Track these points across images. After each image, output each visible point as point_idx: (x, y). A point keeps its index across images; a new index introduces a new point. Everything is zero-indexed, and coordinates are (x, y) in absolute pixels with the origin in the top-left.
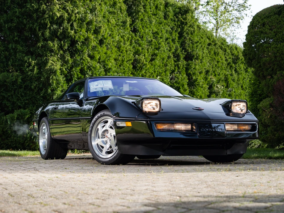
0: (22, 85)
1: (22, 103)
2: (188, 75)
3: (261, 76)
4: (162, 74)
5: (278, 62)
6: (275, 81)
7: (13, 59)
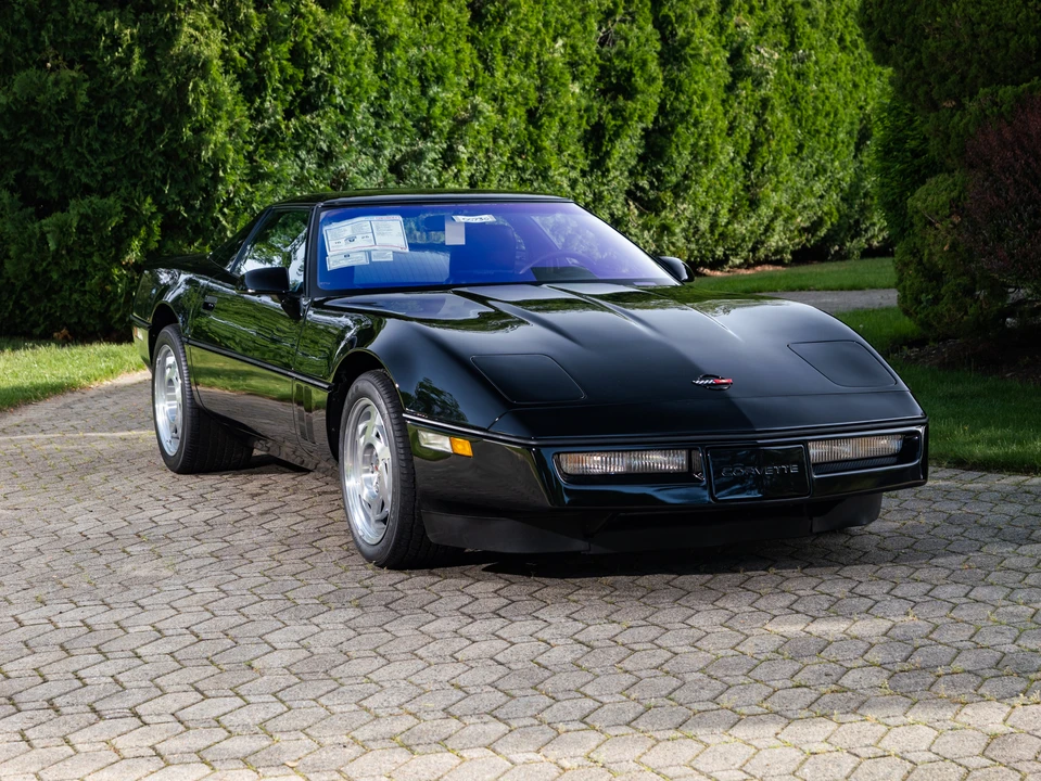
0: (90, 115)
1: (94, 175)
2: (661, 24)
3: (921, 98)
4: (572, 31)
5: (982, 56)
6: (969, 121)
7: (55, 22)
